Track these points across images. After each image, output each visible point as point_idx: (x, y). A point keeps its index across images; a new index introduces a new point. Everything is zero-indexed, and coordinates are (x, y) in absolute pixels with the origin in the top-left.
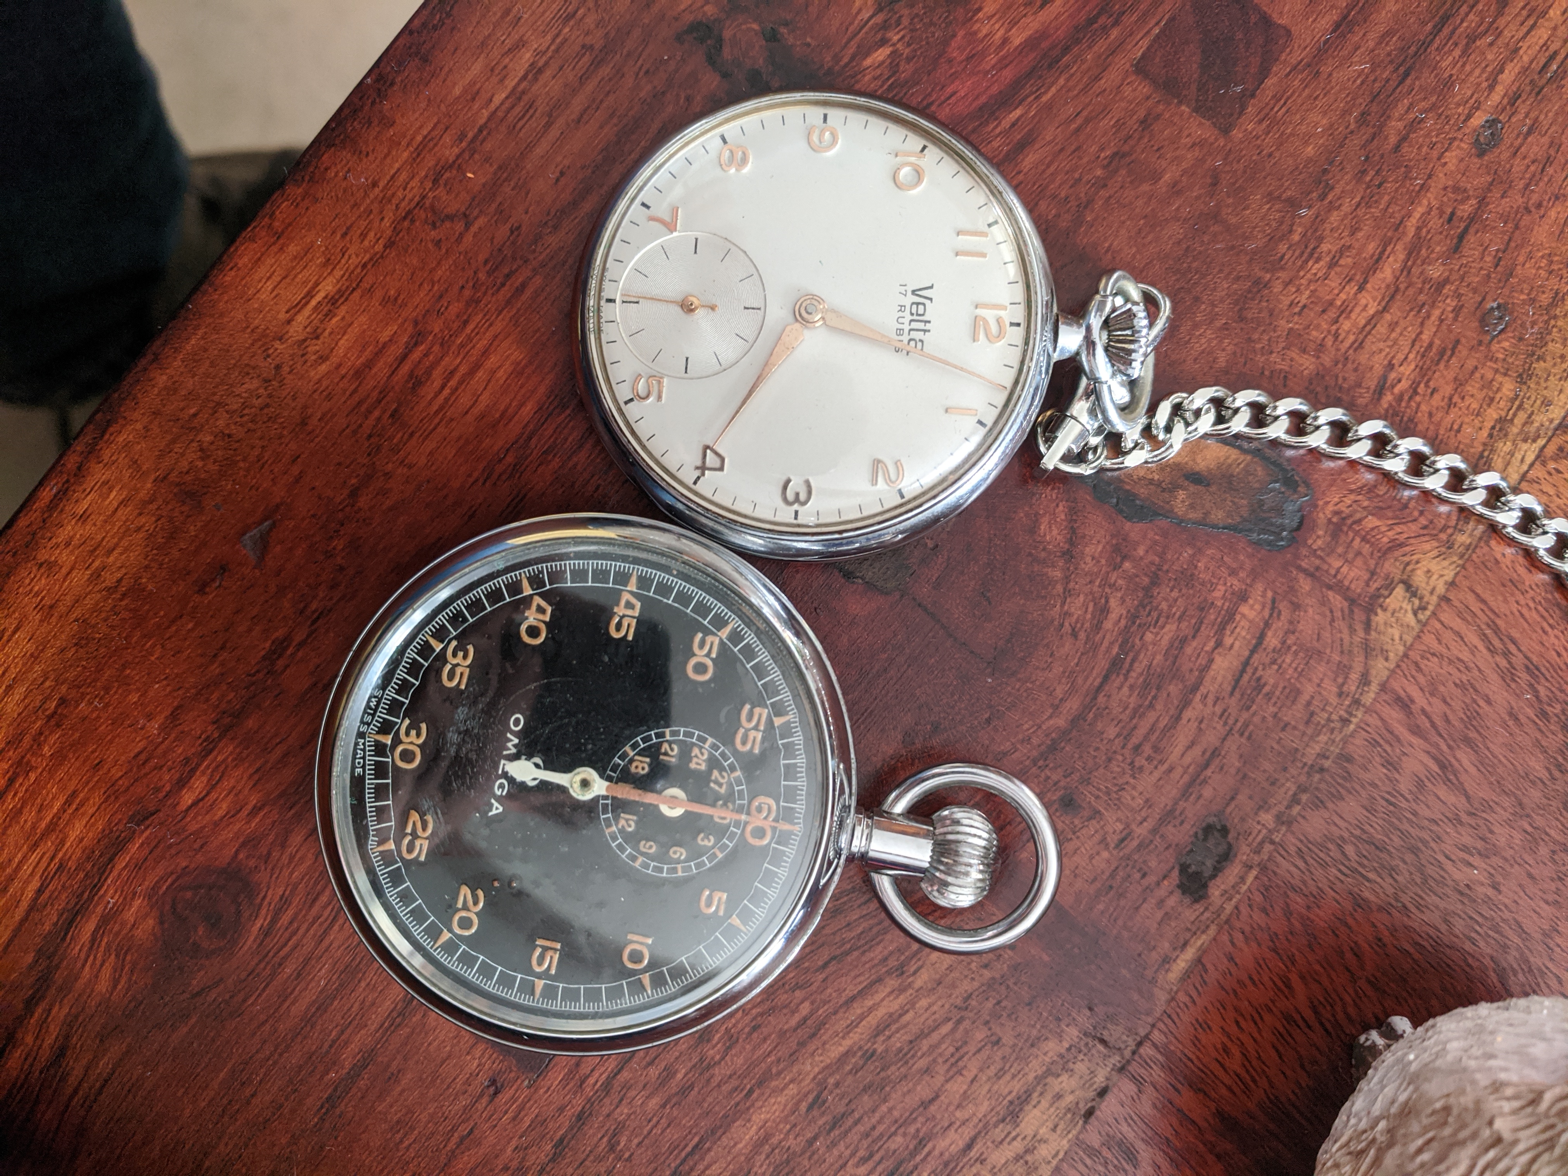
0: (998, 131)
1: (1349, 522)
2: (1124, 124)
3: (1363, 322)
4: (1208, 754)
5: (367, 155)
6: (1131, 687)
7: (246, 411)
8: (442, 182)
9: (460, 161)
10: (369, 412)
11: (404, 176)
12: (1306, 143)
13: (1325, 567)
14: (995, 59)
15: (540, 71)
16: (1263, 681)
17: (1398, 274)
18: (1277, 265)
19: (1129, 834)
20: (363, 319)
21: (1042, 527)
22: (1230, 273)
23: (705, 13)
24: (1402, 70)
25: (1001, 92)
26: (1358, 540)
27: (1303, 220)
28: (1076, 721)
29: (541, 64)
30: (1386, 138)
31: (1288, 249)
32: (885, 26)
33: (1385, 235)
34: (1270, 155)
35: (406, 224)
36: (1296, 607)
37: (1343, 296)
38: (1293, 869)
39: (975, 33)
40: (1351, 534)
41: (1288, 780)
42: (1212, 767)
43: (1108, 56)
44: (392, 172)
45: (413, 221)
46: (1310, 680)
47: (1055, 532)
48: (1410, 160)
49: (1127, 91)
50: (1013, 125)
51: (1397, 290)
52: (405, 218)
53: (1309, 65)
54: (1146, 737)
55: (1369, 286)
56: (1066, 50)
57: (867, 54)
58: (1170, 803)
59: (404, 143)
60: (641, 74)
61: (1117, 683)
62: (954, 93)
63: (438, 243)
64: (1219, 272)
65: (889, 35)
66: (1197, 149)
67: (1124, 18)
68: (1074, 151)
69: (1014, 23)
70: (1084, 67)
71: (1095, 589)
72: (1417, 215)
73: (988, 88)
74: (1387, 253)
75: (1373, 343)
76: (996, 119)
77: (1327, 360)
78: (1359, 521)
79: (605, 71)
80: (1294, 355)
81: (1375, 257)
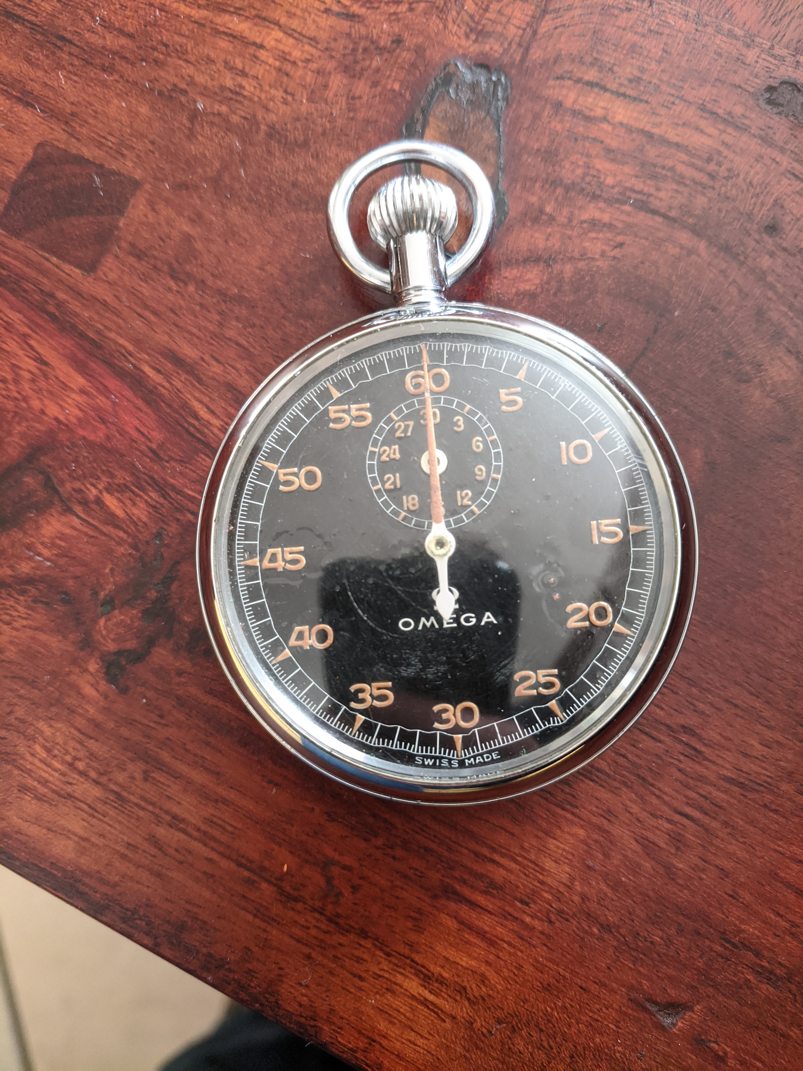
0: (167, 385)
1: (473, 25)
2: (143, 274)
3: (291, 41)
4: (705, 115)
5: (280, 968)
6: (658, 189)
7: (545, 1044)
8: (296, 894)
9: (273, 879)
10: (527, 926)
11: (297, 932)
12: (137, 114)
13: (517, 39)
14: (101, 398)
15: (175, 817)
16: (631, 77)
17: (244, 18)
18: (252, 121)
19: (789, 172)
20: (439, 948)
21: (528, 288)
22: (266, 160)
23: (97, 671)
24: (59, 43)
25: (131, 388)
26: (487, 15)
27: (208, 106)
28: (696, 231)
29: (168, 818)
30: (122, 47)
31: (235, 114)
32: (84, 503)
33: (210, 34)
34: (153, 143)
35: (341, 921)
36: (557, 60)
37: (271, 61)
38: (792, 26)
39: (79, 420)
40: (484, 22)
41: (713, 43)
42: (715, 109)
43: (83, 298)
44: (293, 942)
45: (338, 915)
46: (621, 38)
47: (529, 276)
48: (140, 24)
49: (112, 276)
50: (159, 371)
51: (258, 16)
52: (337, 924)
53: (67, 123)
54: (701, 170)
55: (258, 41)
56: (82, 335)
57: (113, 515)
58: (755, 140)
59: (264, 935)
60: (163, 721)
61: (658, 203)
62: (138, 429)
63: (355, 889)
64: (267, 170)
65: (92, 497)
66: (157, 207)
67: (47, 289)
68: (176, 314)
69: (65, 386)
70: (96, 317)
71: (575, 233)
72: (187, 10)
73: (128, 400)
74: (226, 30)
75: (309, 29)
76: (157, 388)
77: (331, 65)
78: (472, 17)
79: (165, 756)
80: (331, 94)
81: (231, 39)
